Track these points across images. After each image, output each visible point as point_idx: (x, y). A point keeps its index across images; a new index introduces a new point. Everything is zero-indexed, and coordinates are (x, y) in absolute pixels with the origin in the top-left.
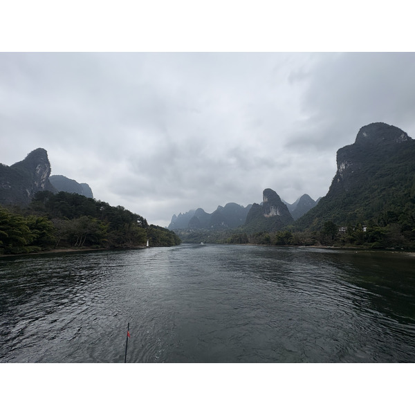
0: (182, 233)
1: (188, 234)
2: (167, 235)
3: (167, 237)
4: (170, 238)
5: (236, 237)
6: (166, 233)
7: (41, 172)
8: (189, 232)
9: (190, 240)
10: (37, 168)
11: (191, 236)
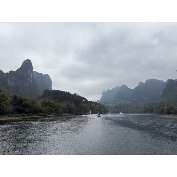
0: (110, 105)
1: (114, 105)
2: (99, 107)
3: (99, 109)
4: (101, 109)
5: (147, 108)
6: (99, 106)
7: (30, 73)
8: (115, 104)
9: (116, 110)
10: (28, 71)
11: (116, 108)
